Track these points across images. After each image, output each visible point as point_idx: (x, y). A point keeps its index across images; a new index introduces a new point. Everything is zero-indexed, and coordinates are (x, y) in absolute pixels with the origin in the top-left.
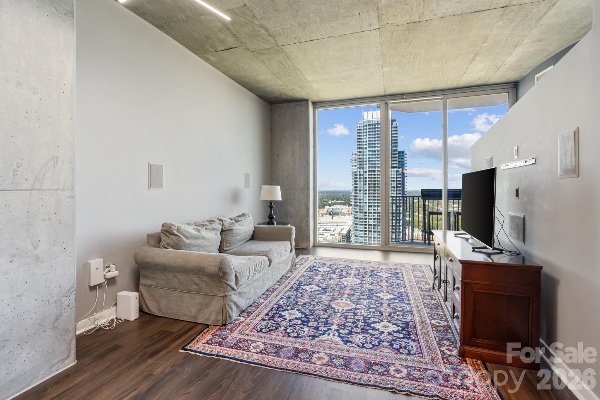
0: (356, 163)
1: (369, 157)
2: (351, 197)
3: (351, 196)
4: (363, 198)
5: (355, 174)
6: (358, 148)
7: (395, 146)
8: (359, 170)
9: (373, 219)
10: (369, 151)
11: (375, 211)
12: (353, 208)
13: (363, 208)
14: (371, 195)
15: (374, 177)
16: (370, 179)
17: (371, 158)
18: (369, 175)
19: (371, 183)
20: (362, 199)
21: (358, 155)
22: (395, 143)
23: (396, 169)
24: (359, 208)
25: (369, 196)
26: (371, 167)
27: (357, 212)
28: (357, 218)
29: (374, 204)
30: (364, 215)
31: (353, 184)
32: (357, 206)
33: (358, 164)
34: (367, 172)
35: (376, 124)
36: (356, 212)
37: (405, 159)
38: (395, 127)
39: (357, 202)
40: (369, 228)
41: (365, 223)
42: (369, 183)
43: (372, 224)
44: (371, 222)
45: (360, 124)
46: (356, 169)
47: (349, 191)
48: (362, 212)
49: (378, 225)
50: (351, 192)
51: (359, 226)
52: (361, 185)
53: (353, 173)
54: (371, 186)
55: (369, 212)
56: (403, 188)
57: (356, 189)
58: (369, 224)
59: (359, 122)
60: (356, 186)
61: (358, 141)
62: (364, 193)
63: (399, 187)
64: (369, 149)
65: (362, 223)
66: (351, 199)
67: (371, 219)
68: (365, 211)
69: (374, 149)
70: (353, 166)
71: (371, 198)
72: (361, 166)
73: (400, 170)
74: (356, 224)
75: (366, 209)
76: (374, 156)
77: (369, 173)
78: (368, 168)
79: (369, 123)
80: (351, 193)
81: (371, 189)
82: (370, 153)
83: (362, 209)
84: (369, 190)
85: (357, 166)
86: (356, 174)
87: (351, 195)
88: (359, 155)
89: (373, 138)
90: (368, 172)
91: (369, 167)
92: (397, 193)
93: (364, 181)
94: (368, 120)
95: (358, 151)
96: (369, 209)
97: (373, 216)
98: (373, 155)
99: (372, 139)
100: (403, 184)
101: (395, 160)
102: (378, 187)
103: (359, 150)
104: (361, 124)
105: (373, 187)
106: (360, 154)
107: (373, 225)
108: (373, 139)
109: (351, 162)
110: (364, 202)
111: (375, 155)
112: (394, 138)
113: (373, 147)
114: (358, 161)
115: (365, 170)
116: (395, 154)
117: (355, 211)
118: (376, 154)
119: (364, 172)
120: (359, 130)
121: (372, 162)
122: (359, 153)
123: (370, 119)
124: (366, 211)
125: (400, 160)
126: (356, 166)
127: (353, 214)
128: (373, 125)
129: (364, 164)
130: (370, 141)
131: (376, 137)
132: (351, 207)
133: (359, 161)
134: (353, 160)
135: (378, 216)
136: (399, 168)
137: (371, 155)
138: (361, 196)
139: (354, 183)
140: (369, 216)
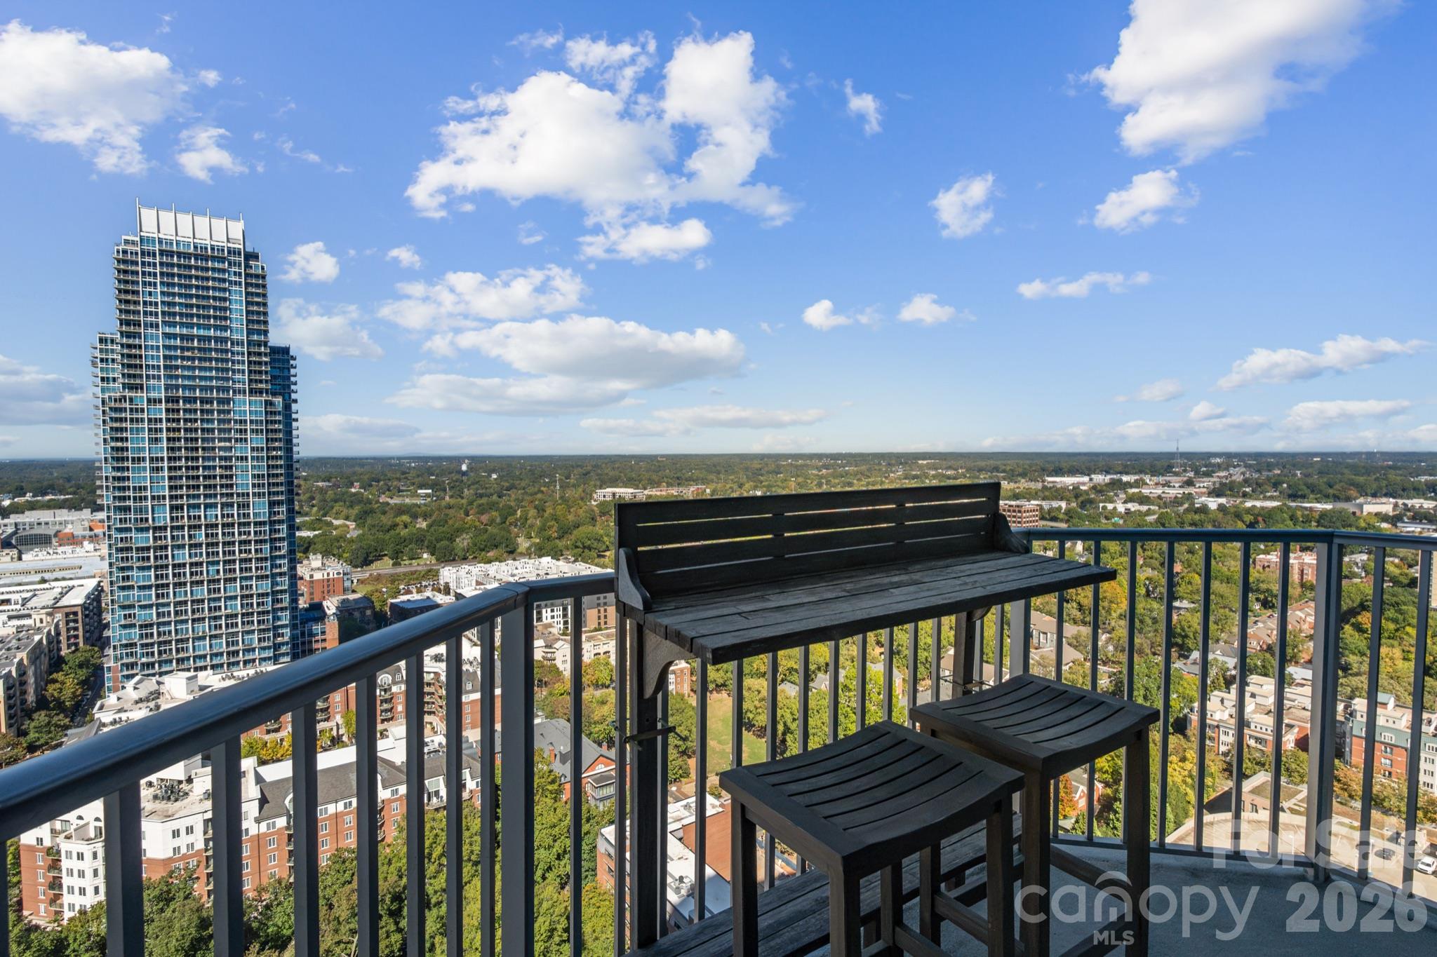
0: (117, 371)
1: (167, 353)
2: (98, 483)
3: (101, 478)
4: (148, 484)
5: (113, 405)
6: (121, 321)
7: (259, 332)
8: (128, 394)
9: (191, 546)
10: (167, 336)
11: (197, 522)
12: (109, 517)
13: (150, 516)
14: (179, 473)
15: (188, 416)
16: (174, 425)
17: (176, 358)
18: (168, 410)
19: (177, 435)
20: (145, 488)
21: (122, 345)
22: (258, 319)
23: (264, 397)
24: (132, 516)
25: (170, 478)
26: (177, 387)
27: (128, 530)
28: (129, 549)
29: (192, 502)
30: (155, 539)
31: (105, 440)
32: (127, 509)
33: (123, 375)
34: (160, 401)
35: (190, 254)
36: (120, 530)
37: (293, 371)
38: (257, 276)
39: (124, 499)
40: (174, 575)
41: (159, 562)
42: (171, 435)
43: (188, 560)
44: (184, 556)
45: (127, 242)
46: (117, 390)
47: (93, 462)
48: (147, 529)
49: (208, 563)
50: (97, 464)
51: (135, 573)
52: (139, 442)
53: (103, 402)
54: (177, 444)
55: (172, 528)
56: (289, 450)
57: (119, 456)
58: (176, 562)
59: (124, 237)
60: (119, 444)
61: (123, 297)
62: (152, 469)
63: (274, 449)
64: (167, 330)
65: (146, 564)
66: (101, 487)
67: (183, 546)
68: (157, 525)
69: (185, 331)
70: (103, 379)
71: (178, 483)
72: (138, 381)
73: (278, 400)
74: (122, 569)
75: (164, 517)
76: (186, 354)
77: (170, 406)
78: (166, 389)
79: (164, 248)
80: (100, 469)
81: (177, 454)
82: (172, 342)
83: (147, 519)
84: (170, 459)
85: (121, 380)
86: (118, 405)
87: (97, 473)
88: (129, 346)
89: (180, 295)
90: (167, 401)
91: (167, 387)
92: (268, 466)
93: (150, 430)
94: (161, 236)
95: (122, 333)
96: (172, 519)
97: (190, 536)
98: (182, 349)
99: (177, 300)
100: (289, 441)
101: (260, 372)
102: (204, 449)
103: (124, 328)
104: (133, 243)
105: (186, 449)
106: (131, 341)
107: (191, 564)
108: (182, 301)
109: (94, 364)
110: (153, 498)
111: (188, 349)
112: (255, 308)
113: (182, 325)
114: (123, 365)
115: (153, 395)
116: (260, 354)
117: (118, 526)
118: (193, 349)
119: (149, 400)
120: (125, 262)
121: (179, 372)
122: (128, 337)
123: (167, 232)
124: (162, 524)
125: (277, 373)
126: (114, 380)
127: (110, 536)
128: (179, 254)
129: (148, 377)
130: (169, 304)
131: (191, 296)
132: (102, 515)
133: (130, 366)
134: (102, 360)
135: (207, 535)
136: (274, 394)
137: (175, 348)
138: (141, 476)
139: (108, 437)
140: (173, 537)
